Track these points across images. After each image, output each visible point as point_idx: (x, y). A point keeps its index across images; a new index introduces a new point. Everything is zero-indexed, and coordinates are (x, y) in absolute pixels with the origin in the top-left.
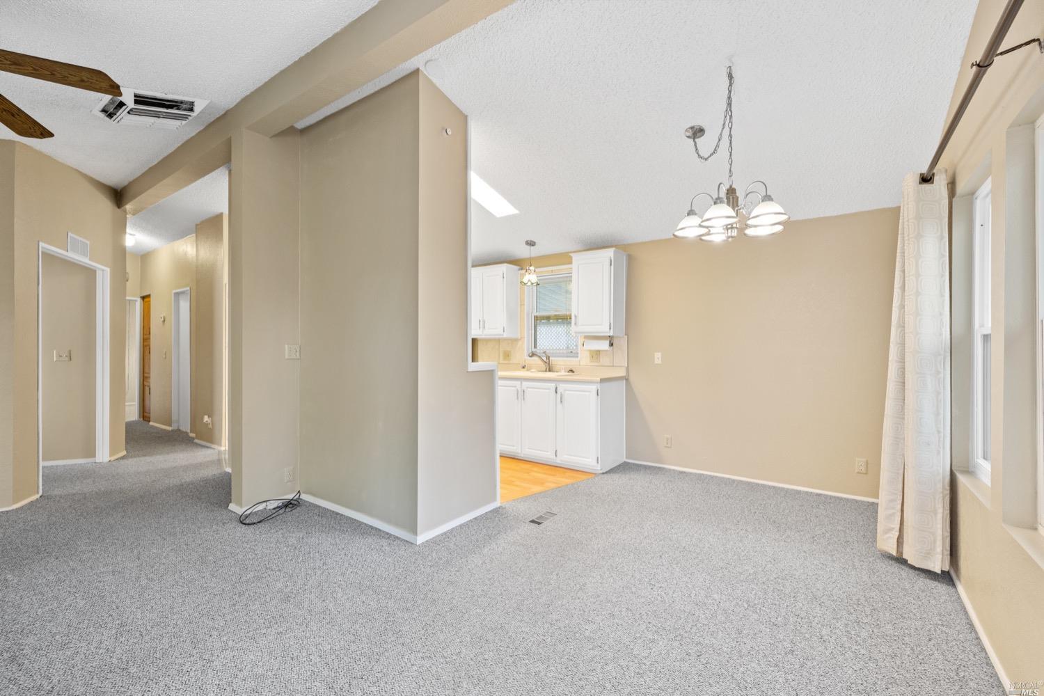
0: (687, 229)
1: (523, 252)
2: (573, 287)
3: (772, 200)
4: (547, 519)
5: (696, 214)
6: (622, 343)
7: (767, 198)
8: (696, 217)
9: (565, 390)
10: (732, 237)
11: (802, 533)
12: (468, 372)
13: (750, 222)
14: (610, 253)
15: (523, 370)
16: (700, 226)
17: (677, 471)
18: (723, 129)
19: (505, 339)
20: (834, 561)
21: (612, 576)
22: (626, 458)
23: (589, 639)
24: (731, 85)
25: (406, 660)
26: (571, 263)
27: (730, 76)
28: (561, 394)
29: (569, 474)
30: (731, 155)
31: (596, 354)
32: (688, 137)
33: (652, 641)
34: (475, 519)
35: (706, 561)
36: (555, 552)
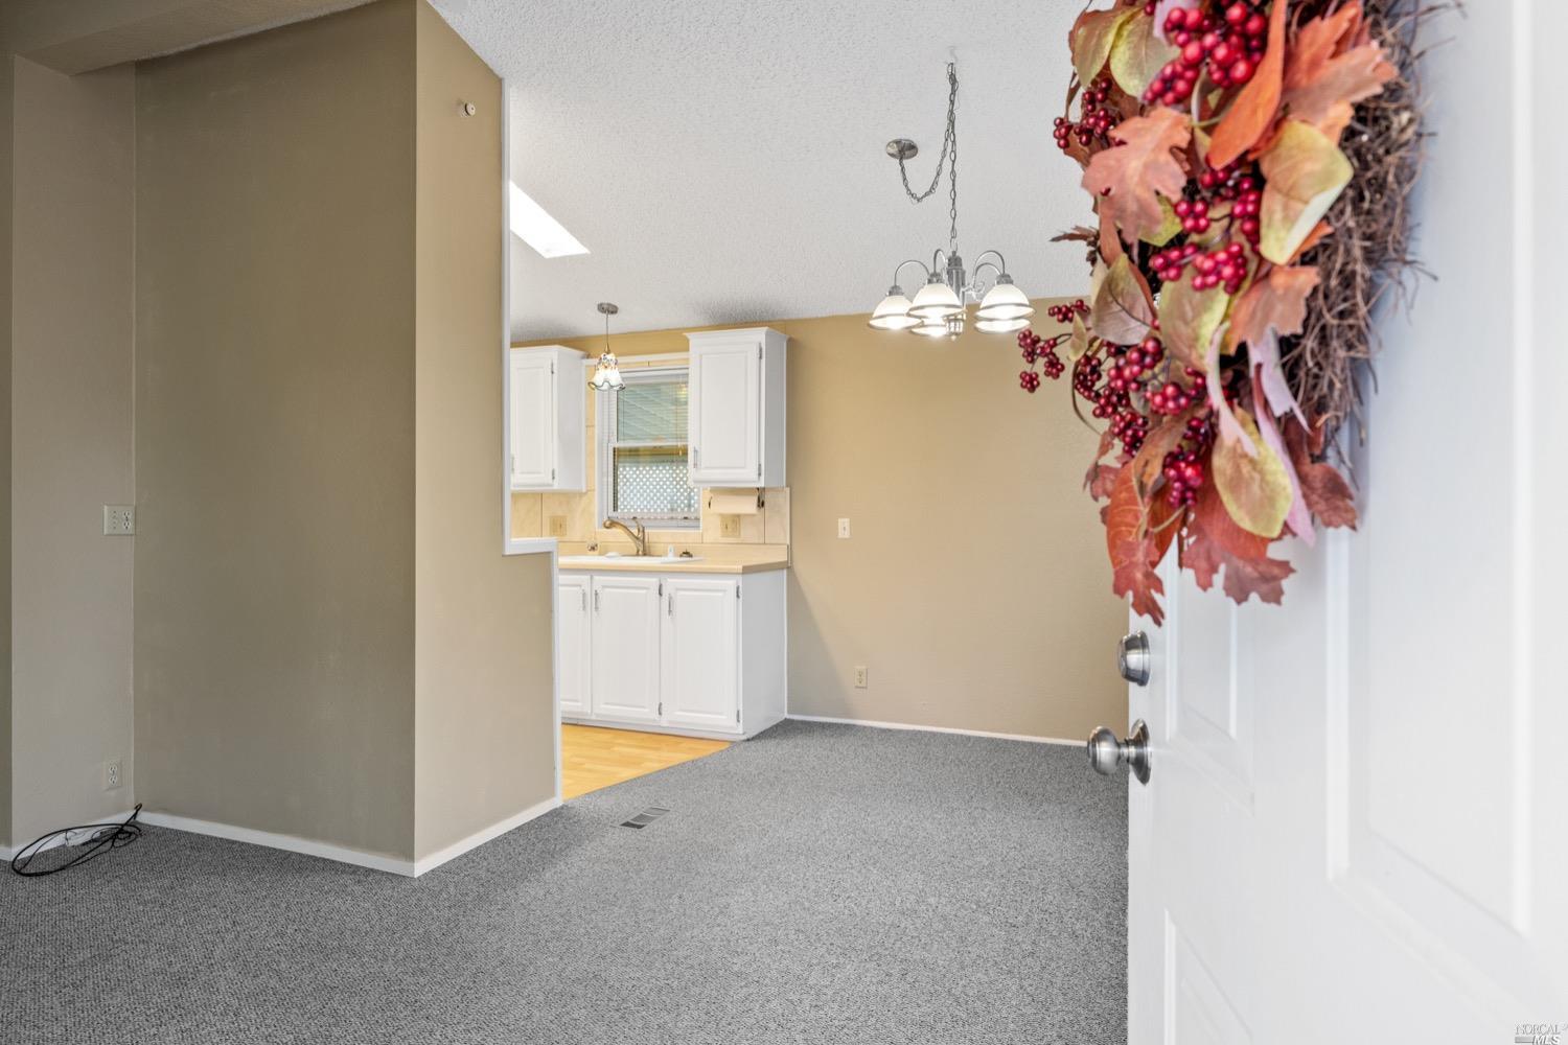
0: (888, 318)
1: (593, 323)
2: (691, 393)
3: (1011, 282)
4: (653, 819)
5: (903, 294)
6: (780, 501)
7: (1005, 279)
8: (903, 298)
9: (677, 589)
10: (956, 334)
11: (1065, 806)
12: (503, 556)
13: (981, 314)
14: (759, 335)
15: (592, 552)
16: (909, 315)
17: (876, 729)
18: (943, 158)
19: (555, 494)
20: (1104, 838)
21: (770, 890)
22: (789, 712)
23: (738, 975)
24: (953, 92)
25: (439, 1037)
26: (687, 350)
27: (953, 79)
28: (670, 598)
29: (686, 744)
30: (954, 203)
31: (733, 522)
32: (892, 155)
33: (836, 966)
34: (519, 828)
35: (918, 857)
36: (673, 866)
